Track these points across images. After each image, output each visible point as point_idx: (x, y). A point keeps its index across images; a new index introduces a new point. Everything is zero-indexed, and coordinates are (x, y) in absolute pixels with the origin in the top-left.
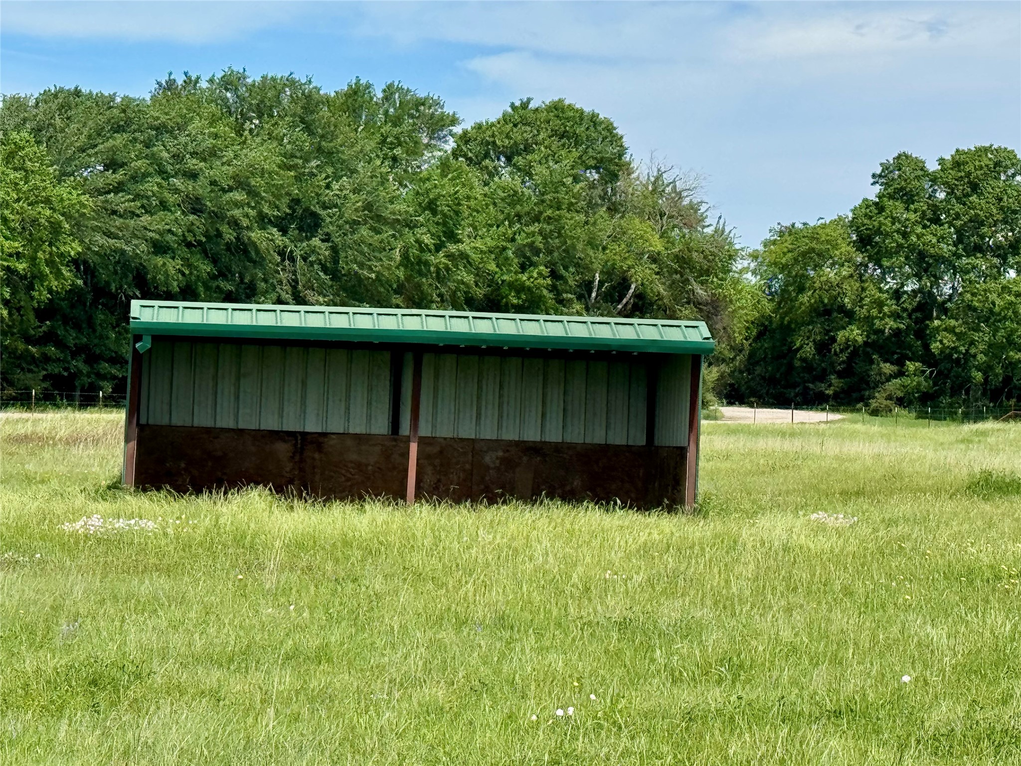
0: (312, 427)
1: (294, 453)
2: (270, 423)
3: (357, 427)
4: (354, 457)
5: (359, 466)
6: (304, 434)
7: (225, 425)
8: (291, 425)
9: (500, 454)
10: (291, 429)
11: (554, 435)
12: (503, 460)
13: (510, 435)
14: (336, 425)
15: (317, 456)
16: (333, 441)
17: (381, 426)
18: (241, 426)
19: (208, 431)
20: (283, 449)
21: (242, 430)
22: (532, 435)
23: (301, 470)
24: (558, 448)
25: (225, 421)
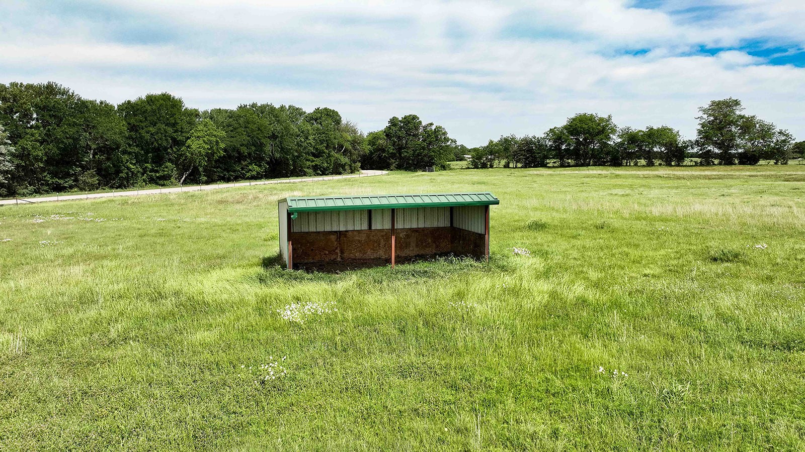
0: (342, 229)
1: (337, 239)
2: (328, 229)
3: (357, 228)
4: (357, 238)
5: (359, 241)
6: (340, 232)
7: (313, 231)
8: (335, 229)
9: (405, 233)
10: (335, 230)
11: (421, 226)
12: (406, 235)
13: (407, 226)
14: (350, 228)
15: (345, 239)
16: (350, 233)
17: (365, 227)
18: (318, 230)
19: (307, 233)
20: (333, 237)
21: (319, 232)
22: (414, 226)
23: (340, 244)
24: (424, 229)
25: (312, 229)
